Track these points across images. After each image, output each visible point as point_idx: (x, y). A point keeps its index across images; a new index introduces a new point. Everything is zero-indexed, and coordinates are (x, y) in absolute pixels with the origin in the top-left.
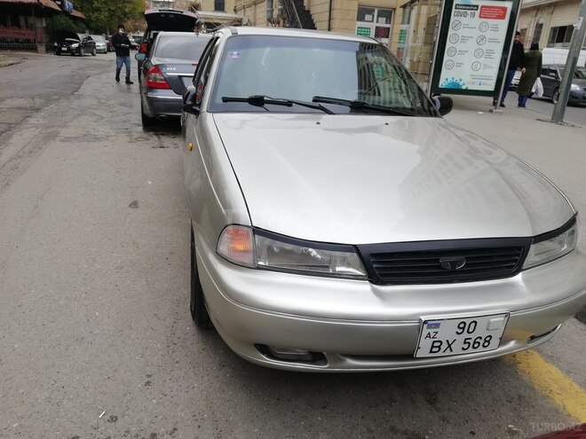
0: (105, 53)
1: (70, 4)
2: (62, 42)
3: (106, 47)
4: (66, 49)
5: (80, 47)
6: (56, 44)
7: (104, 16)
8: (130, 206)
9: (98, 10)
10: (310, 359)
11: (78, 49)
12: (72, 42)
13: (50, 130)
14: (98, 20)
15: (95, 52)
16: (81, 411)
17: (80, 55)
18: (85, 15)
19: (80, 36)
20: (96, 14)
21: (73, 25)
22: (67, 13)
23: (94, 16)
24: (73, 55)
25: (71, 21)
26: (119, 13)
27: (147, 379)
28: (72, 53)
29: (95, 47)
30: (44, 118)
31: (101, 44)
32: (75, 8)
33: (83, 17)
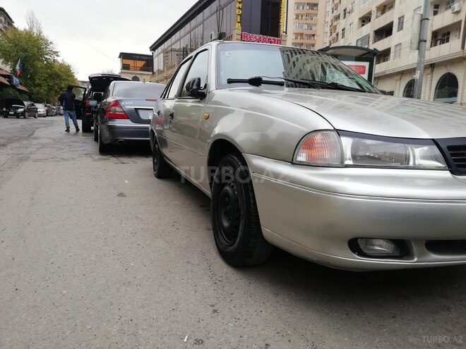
0: (44, 117)
1: (17, 80)
2: (9, 108)
3: (45, 112)
4: (13, 113)
5: (24, 111)
6: (4, 109)
7: (43, 90)
8: (118, 195)
9: (39, 85)
10: (398, 255)
11: (23, 114)
12: (18, 108)
13: (20, 156)
14: (38, 93)
15: (37, 116)
16: (162, 338)
17: (25, 118)
18: (28, 89)
19: (25, 103)
20: (37, 89)
21: (19, 95)
22: (14, 87)
23: (35, 90)
24: (18, 117)
25: (17, 93)
26: (56, 87)
27: (212, 309)
28: (17, 116)
29: (37, 112)
30: (11, 149)
31: (41, 110)
32: (21, 84)
33: (27, 90)
